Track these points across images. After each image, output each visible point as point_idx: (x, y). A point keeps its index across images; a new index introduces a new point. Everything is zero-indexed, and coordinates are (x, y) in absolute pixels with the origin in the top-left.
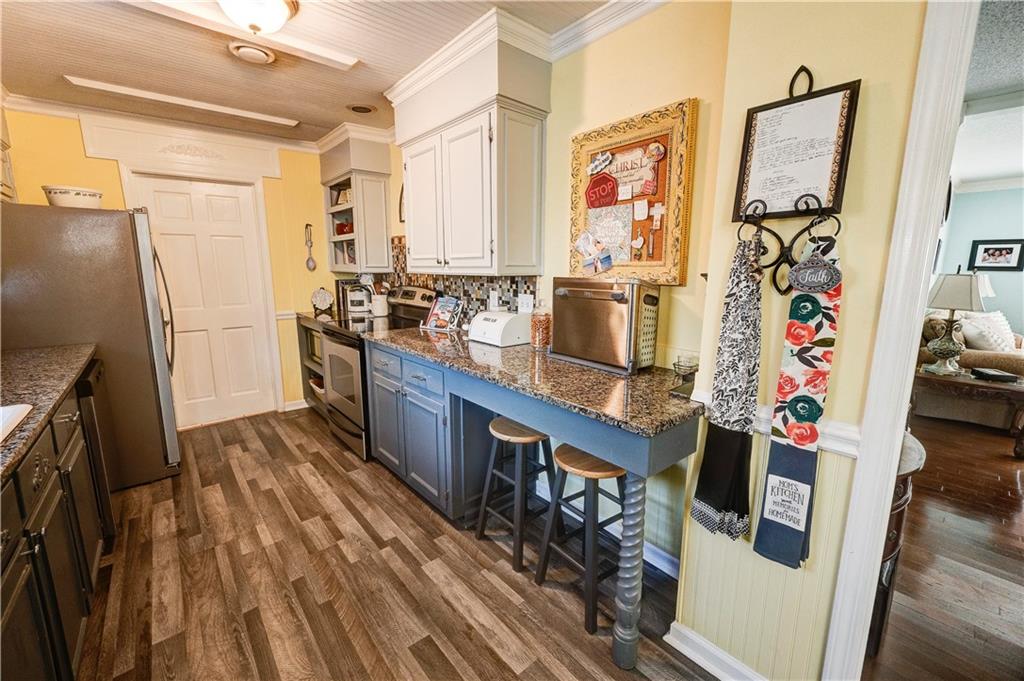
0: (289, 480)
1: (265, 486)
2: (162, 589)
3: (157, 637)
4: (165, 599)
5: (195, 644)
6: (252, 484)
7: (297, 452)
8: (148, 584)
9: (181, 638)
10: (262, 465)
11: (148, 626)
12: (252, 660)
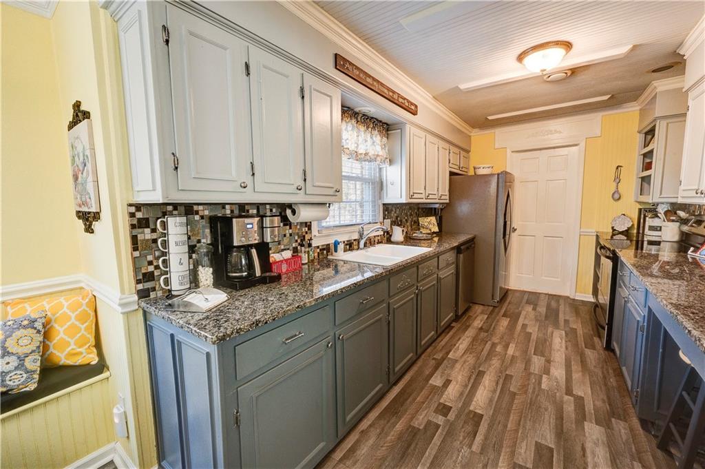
0: (544, 334)
1: (529, 330)
2: (461, 343)
3: (450, 356)
4: (461, 346)
5: (458, 366)
6: (524, 326)
7: (562, 323)
8: (460, 339)
9: (456, 361)
10: (537, 320)
11: (450, 351)
12: (470, 385)
